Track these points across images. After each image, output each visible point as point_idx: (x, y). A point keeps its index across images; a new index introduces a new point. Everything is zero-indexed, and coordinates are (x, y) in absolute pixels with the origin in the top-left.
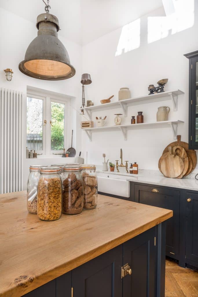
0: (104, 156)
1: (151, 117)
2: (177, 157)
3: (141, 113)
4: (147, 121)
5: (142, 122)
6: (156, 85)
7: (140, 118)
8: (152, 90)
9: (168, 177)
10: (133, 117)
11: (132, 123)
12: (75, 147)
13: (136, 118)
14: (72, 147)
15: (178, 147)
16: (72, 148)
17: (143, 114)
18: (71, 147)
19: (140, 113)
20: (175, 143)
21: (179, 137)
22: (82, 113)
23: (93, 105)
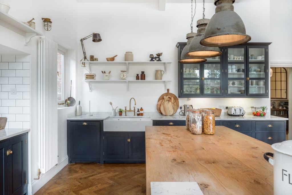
0: (111, 104)
1: (150, 77)
2: (170, 103)
3: (144, 72)
4: (148, 78)
5: (145, 79)
6: (155, 56)
7: (142, 76)
8: (152, 58)
9: (166, 116)
10: (138, 75)
11: (137, 79)
12: (74, 96)
13: (140, 76)
14: (72, 97)
15: (169, 96)
16: (71, 97)
17: (145, 73)
18: (70, 97)
19: (143, 73)
20: (166, 93)
21: (168, 90)
22: (83, 65)
23: (97, 60)
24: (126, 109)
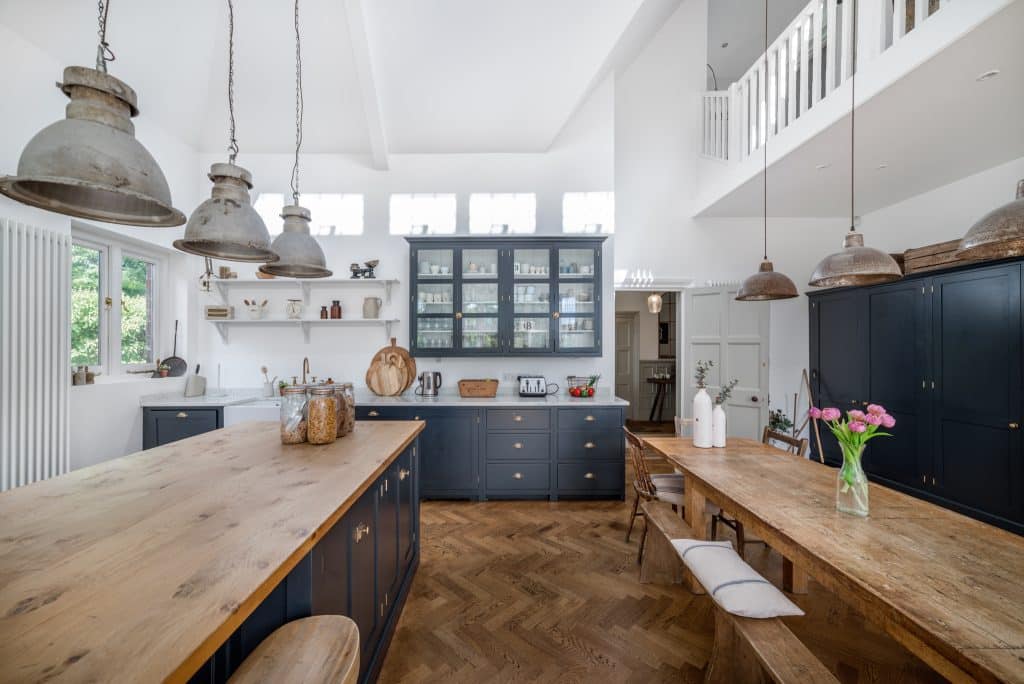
0: (265, 370)
1: (353, 310)
2: (393, 367)
3: (338, 302)
4: (346, 316)
5: (340, 317)
6: (363, 267)
7: (336, 311)
8: (356, 272)
9: (382, 395)
10: (324, 308)
11: (322, 317)
12: (182, 354)
13: (329, 310)
14: (177, 355)
15: (394, 354)
16: (174, 357)
17: (340, 304)
18: (171, 355)
19: (336, 303)
20: (389, 348)
21: (394, 341)
22: (206, 288)
23: (236, 277)
24: (295, 382)
